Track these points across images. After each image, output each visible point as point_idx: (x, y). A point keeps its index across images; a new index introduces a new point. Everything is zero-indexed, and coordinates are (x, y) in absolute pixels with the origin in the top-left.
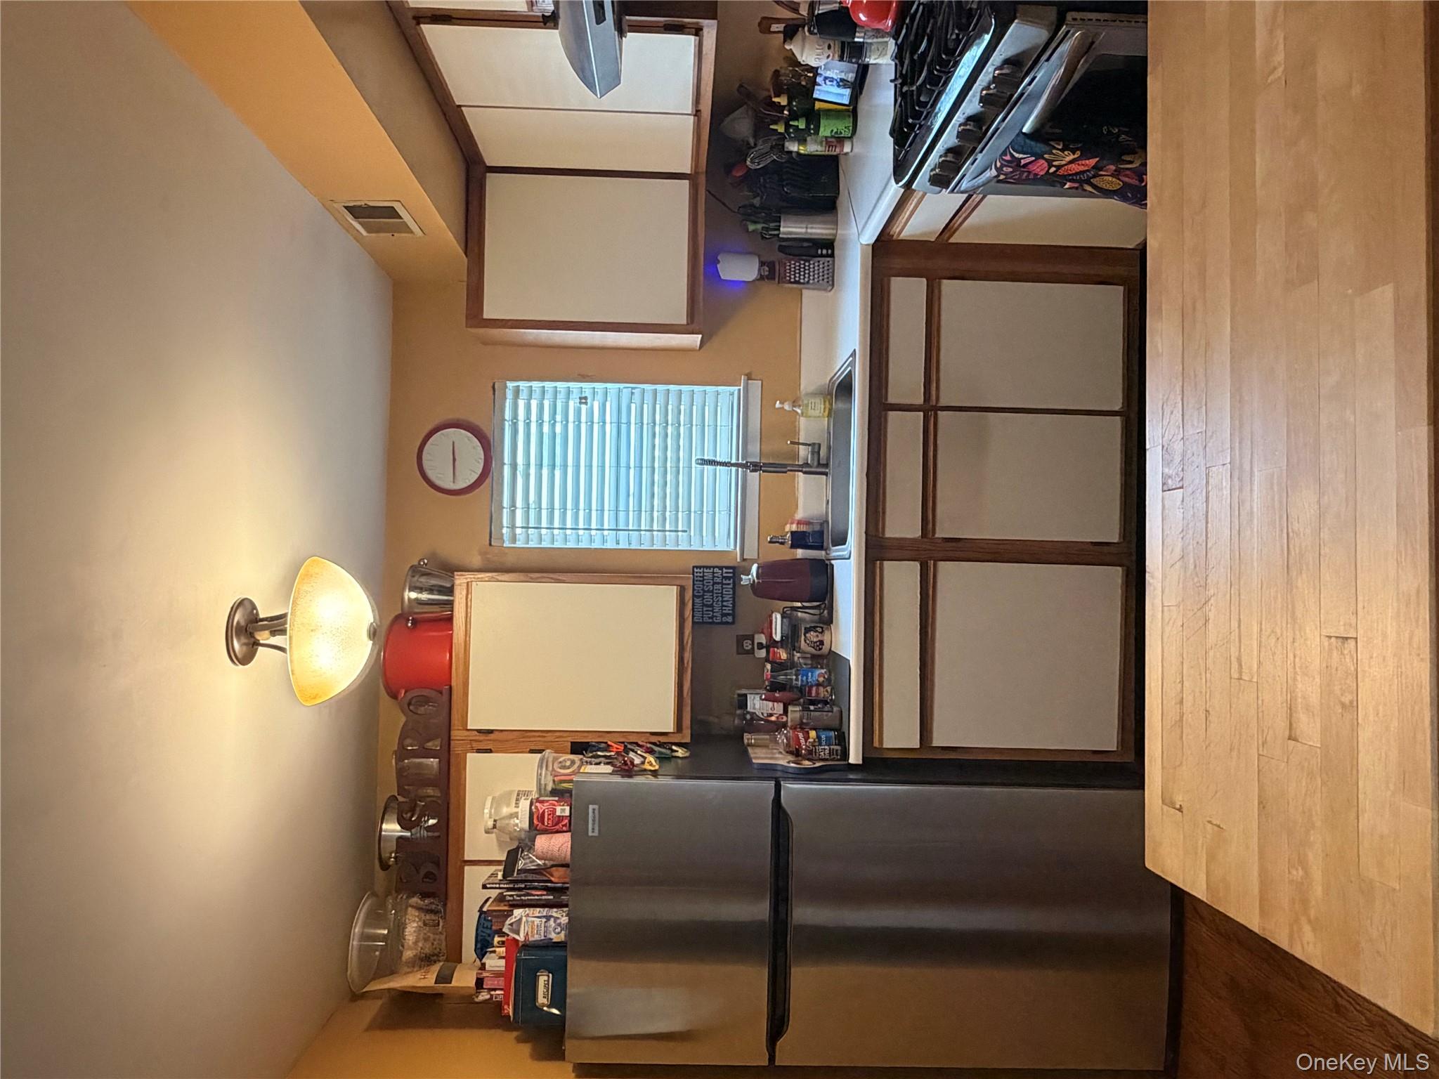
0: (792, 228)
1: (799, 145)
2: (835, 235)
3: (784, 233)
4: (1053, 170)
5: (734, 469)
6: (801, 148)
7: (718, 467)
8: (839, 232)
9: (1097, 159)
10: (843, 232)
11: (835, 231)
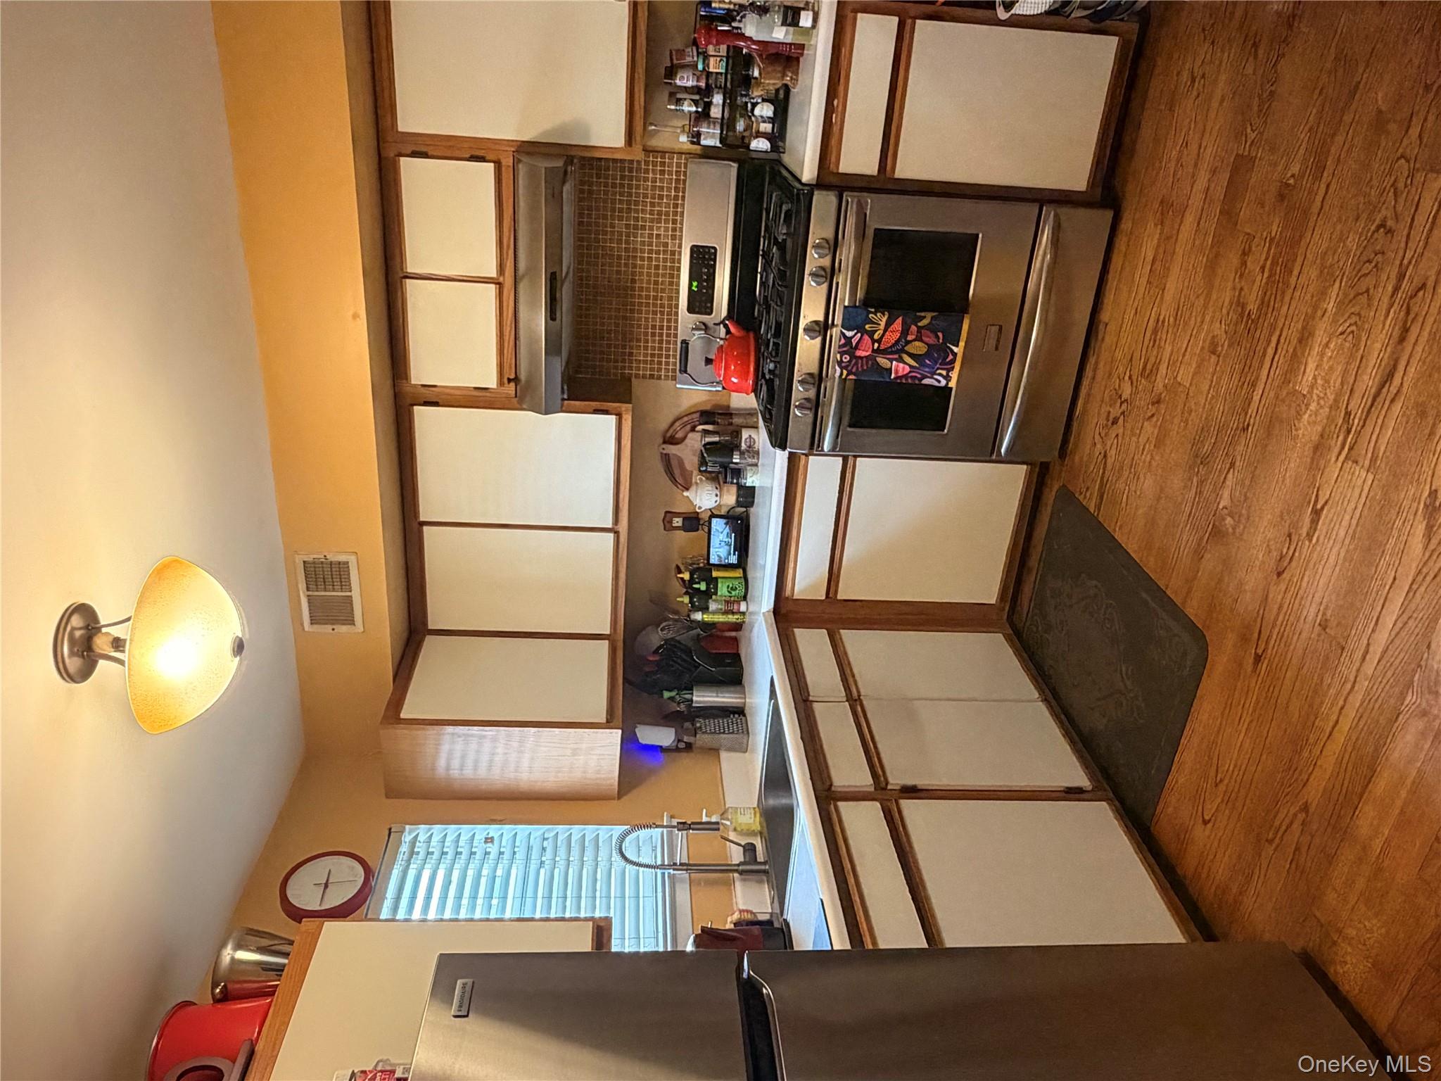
0: (703, 697)
1: (703, 614)
2: (745, 703)
3: (697, 702)
4: (876, 345)
5: (659, 872)
6: (705, 616)
7: (641, 869)
8: (747, 700)
9: (901, 318)
10: (752, 701)
11: (743, 701)
